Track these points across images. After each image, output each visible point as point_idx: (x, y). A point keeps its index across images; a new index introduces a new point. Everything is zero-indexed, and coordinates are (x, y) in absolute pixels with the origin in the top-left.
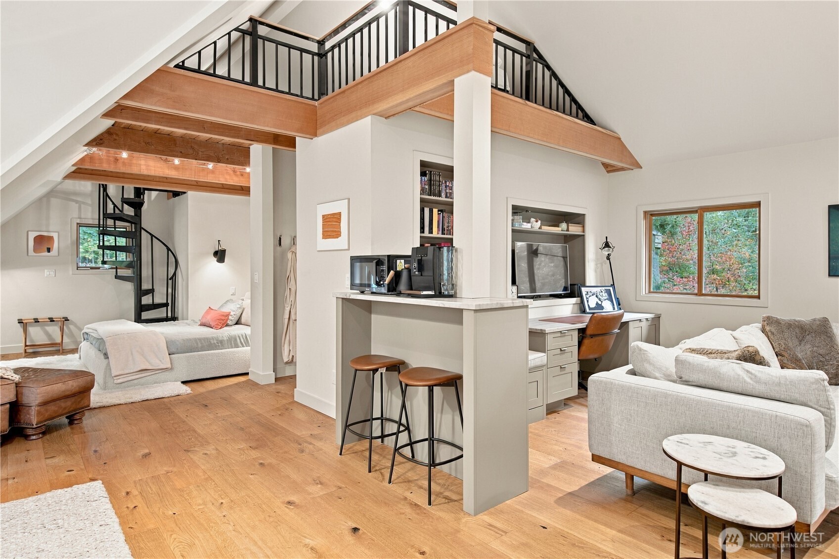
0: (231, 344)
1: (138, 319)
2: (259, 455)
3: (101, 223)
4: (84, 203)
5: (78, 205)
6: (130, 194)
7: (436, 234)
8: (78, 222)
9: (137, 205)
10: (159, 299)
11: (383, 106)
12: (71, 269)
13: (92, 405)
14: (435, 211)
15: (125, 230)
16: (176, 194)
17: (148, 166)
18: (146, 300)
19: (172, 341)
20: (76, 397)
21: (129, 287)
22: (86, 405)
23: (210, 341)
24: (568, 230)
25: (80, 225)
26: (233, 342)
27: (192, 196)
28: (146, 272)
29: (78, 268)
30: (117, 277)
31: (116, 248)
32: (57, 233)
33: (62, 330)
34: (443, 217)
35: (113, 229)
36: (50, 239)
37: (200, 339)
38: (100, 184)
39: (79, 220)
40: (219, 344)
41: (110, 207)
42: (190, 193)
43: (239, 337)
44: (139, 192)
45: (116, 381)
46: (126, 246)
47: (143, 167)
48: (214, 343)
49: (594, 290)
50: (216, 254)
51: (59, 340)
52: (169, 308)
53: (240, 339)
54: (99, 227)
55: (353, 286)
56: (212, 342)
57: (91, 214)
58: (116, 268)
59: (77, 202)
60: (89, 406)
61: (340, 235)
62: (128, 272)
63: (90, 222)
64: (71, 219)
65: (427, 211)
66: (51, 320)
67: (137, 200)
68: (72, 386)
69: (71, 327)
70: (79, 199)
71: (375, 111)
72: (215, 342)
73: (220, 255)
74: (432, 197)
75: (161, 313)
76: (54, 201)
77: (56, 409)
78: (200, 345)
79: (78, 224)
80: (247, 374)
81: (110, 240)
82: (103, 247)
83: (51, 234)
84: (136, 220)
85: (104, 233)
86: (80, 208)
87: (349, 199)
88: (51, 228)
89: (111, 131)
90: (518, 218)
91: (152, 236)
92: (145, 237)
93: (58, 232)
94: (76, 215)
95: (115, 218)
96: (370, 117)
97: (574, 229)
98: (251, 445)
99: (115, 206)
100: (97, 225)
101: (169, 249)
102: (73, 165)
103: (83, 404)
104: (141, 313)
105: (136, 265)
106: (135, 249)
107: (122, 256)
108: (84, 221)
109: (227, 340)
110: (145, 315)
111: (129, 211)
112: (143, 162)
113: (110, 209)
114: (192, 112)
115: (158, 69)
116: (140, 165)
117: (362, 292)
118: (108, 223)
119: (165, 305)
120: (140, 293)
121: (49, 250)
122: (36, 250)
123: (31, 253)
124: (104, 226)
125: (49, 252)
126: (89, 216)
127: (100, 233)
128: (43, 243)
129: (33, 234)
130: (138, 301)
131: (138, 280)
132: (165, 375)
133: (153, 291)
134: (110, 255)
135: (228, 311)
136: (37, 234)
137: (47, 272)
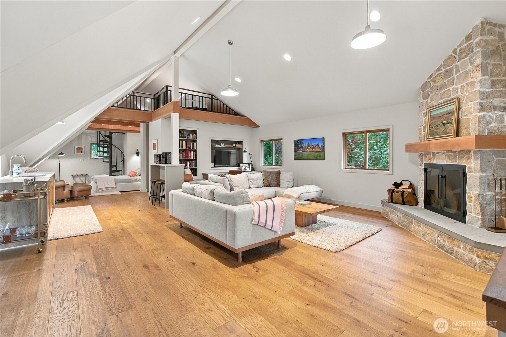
1: (111, 175)
4: (93, 137)
6: (108, 134)
7: (184, 148)
8: (91, 143)
9: (110, 137)
10: (119, 168)
11: (164, 116)
12: (89, 158)
13: (91, 195)
14: (184, 142)
15: (107, 145)
16: (123, 134)
18: (114, 169)
19: (117, 180)
20: (86, 192)
21: (108, 164)
22: (89, 194)
24: (235, 146)
26: (136, 180)
27: (128, 134)
28: (114, 160)
29: (91, 158)
30: (104, 161)
32: (84, 147)
33: (86, 179)
34: (187, 144)
35: (103, 145)
36: (82, 148)
38: (98, 131)
40: (132, 181)
41: (101, 137)
44: (111, 133)
45: (99, 190)
49: (245, 164)
50: (136, 153)
51: (85, 182)
53: (138, 180)
55: (155, 162)
57: (95, 140)
58: (104, 158)
59: (91, 136)
61: (156, 149)
62: (108, 160)
63: (95, 143)
64: (89, 142)
65: (181, 142)
66: (82, 175)
67: (111, 136)
68: (86, 188)
69: (89, 178)
71: (162, 117)
73: (138, 154)
74: (182, 138)
75: (119, 173)
76: (83, 136)
77: (81, 194)
80: (140, 190)
81: (101, 149)
82: (99, 151)
83: (82, 147)
84: (110, 142)
85: (99, 146)
87: (157, 140)
88: (82, 145)
90: (214, 143)
91: (116, 147)
92: (113, 147)
94: (90, 140)
95: (103, 141)
96: (160, 119)
97: (238, 146)
99: (103, 137)
101: (121, 152)
102: (88, 127)
104: (111, 173)
105: (110, 157)
106: (110, 152)
107: (106, 155)
108: (93, 143)
110: (113, 173)
111: (108, 140)
113: (101, 139)
117: (157, 164)
118: (101, 143)
119: (121, 171)
120: (111, 167)
121: (81, 152)
122: (77, 152)
123: (76, 153)
124: (99, 144)
125: (81, 153)
126: (95, 141)
127: (98, 146)
128: (80, 150)
129: (76, 147)
130: (111, 169)
131: (110, 162)
132: (114, 189)
133: (116, 166)
134: (101, 154)
135: (136, 172)
136: (78, 147)
137: (81, 160)
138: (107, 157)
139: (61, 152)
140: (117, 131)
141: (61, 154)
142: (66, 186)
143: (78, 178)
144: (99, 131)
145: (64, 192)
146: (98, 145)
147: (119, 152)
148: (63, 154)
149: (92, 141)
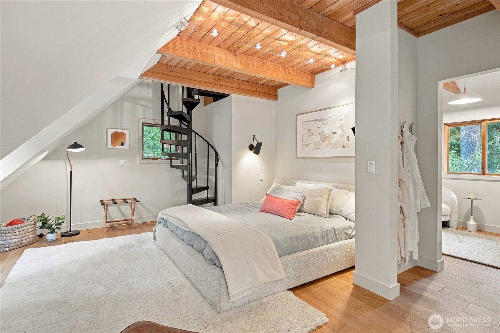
0: (324, 240)
1: (190, 201)
4: (147, 107)
5: (143, 108)
12: (138, 159)
25: (145, 125)
26: (325, 238)
29: (143, 158)
30: (171, 166)
32: (128, 130)
33: (133, 210)
36: (123, 135)
42: (234, 96)
43: (330, 231)
50: (251, 147)
51: (130, 217)
53: (330, 234)
56: (310, 239)
57: (153, 116)
58: (171, 159)
59: (142, 105)
63: (154, 122)
64: (138, 119)
66: (126, 201)
69: (141, 207)
70: (144, 103)
72: (313, 239)
73: (256, 148)
76: (127, 105)
78: (300, 244)
79: (143, 123)
83: (124, 131)
86: (144, 110)
88: (124, 126)
91: (196, 134)
94: (141, 115)
101: (209, 144)
104: (191, 195)
105: (188, 156)
108: (147, 122)
109: (321, 236)
110: (195, 197)
121: (122, 144)
122: (113, 144)
123: (110, 146)
126: (151, 118)
128: (118, 138)
129: (111, 132)
130: (189, 185)
133: (196, 176)
136: (114, 131)
137: (121, 162)
141: (76, 146)
148: (79, 146)
149: (144, 119)
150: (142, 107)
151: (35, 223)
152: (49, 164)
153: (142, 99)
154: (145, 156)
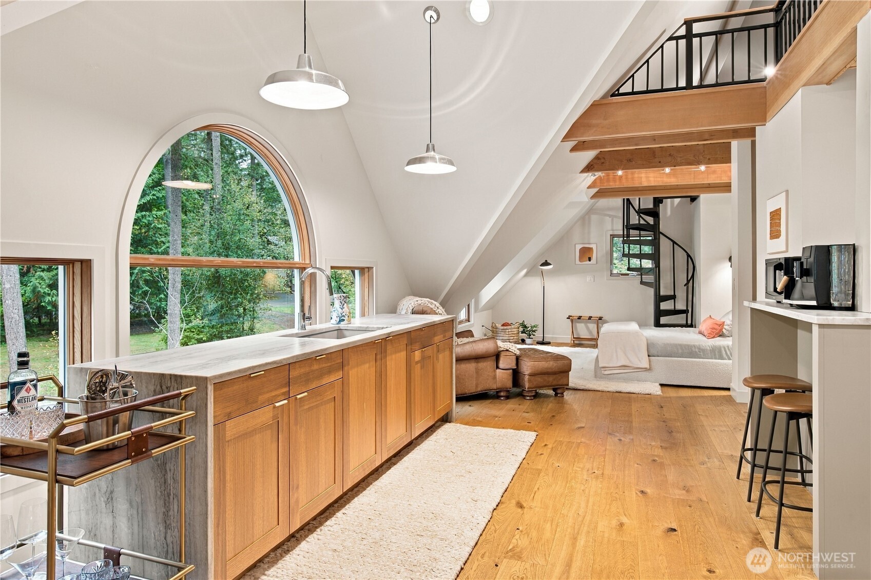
0: (715, 355)
1: (658, 324)
2: (661, 454)
3: (625, 233)
4: (615, 217)
5: (610, 219)
8: (611, 234)
9: (654, 213)
12: (607, 275)
13: (571, 385)
15: (648, 237)
16: (692, 198)
17: (648, 177)
18: (664, 306)
19: (653, 344)
20: (557, 375)
21: (651, 292)
22: (565, 383)
23: (691, 349)
25: (613, 236)
26: (717, 353)
27: (705, 198)
28: (666, 279)
29: (612, 274)
30: (642, 283)
31: (641, 256)
32: (595, 245)
35: (639, 238)
36: (590, 249)
37: (680, 345)
38: (624, 199)
39: (611, 232)
43: (724, 348)
44: (657, 201)
46: (652, 253)
47: (644, 179)
48: (695, 351)
50: (730, 258)
52: (690, 314)
53: (725, 351)
54: (624, 237)
56: (694, 350)
57: (618, 226)
58: (641, 275)
59: (610, 216)
60: (568, 385)
61: (780, 235)
62: (650, 278)
63: (619, 233)
64: (606, 232)
66: (590, 318)
67: (657, 209)
68: (553, 365)
70: (611, 213)
72: (697, 350)
75: (680, 319)
76: (594, 218)
77: (542, 380)
78: (680, 351)
79: (611, 235)
80: (728, 389)
81: (635, 249)
82: (629, 256)
83: (591, 246)
84: (654, 229)
85: (629, 242)
86: (612, 220)
87: (787, 192)
88: (592, 241)
89: (600, 156)
91: (674, 242)
92: (663, 242)
93: (597, 244)
94: (609, 227)
95: (639, 228)
96: (800, 90)
98: (663, 445)
100: (621, 235)
101: (689, 256)
102: (589, 187)
103: (563, 381)
104: (660, 318)
105: (656, 271)
106: (655, 257)
108: (614, 233)
109: (710, 350)
111: (651, 220)
112: (643, 175)
114: (623, 133)
115: (591, 105)
116: (641, 178)
118: (632, 232)
119: (684, 312)
120: (659, 299)
121: (590, 259)
122: (581, 259)
123: (578, 262)
124: (628, 236)
125: (590, 261)
127: (624, 242)
128: (586, 254)
129: (579, 247)
130: (657, 306)
131: (657, 286)
132: (643, 375)
133: (673, 297)
134: (635, 262)
135: (723, 320)
136: (581, 246)
137: (589, 278)
138: (649, 271)
139: (546, 261)
140: (674, 191)
141: (546, 264)
142: (503, 354)
143: (583, 325)
144: (628, 200)
145: (498, 371)
146: (625, 238)
147: (681, 256)
148: (549, 264)
149: (613, 230)
150: (610, 217)
151: (518, 328)
152: (529, 279)
153: (610, 209)
154: (615, 271)
